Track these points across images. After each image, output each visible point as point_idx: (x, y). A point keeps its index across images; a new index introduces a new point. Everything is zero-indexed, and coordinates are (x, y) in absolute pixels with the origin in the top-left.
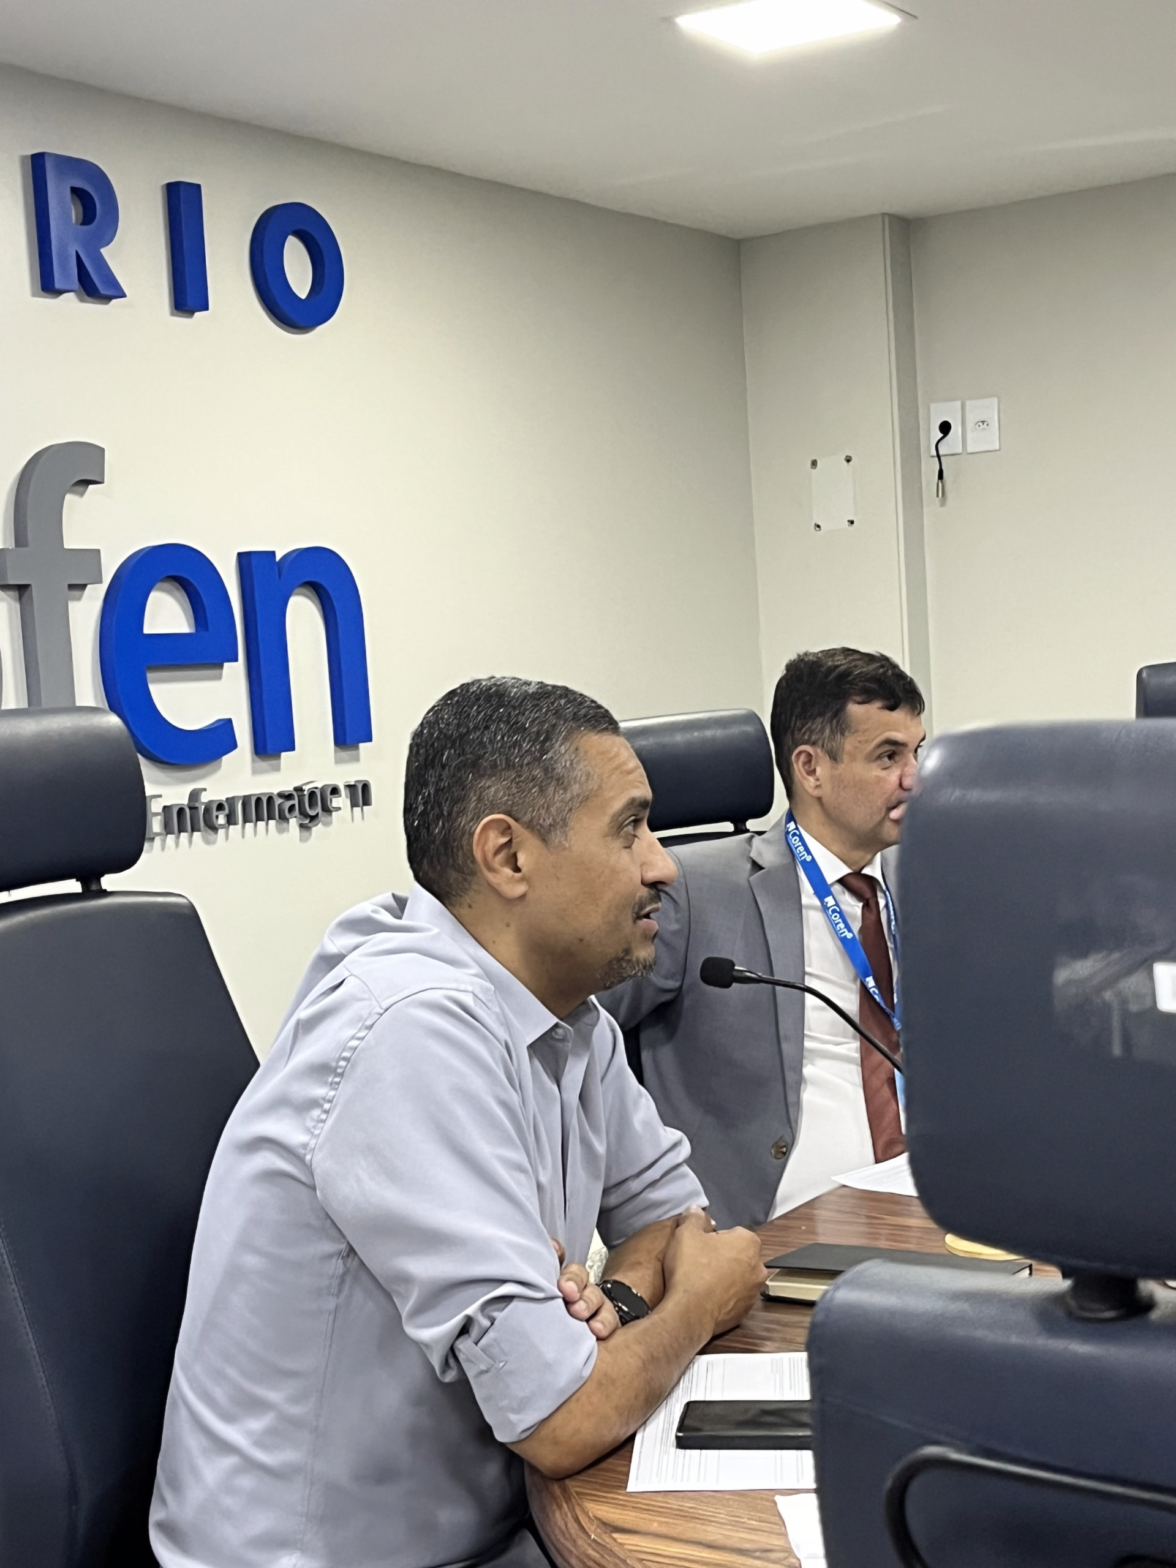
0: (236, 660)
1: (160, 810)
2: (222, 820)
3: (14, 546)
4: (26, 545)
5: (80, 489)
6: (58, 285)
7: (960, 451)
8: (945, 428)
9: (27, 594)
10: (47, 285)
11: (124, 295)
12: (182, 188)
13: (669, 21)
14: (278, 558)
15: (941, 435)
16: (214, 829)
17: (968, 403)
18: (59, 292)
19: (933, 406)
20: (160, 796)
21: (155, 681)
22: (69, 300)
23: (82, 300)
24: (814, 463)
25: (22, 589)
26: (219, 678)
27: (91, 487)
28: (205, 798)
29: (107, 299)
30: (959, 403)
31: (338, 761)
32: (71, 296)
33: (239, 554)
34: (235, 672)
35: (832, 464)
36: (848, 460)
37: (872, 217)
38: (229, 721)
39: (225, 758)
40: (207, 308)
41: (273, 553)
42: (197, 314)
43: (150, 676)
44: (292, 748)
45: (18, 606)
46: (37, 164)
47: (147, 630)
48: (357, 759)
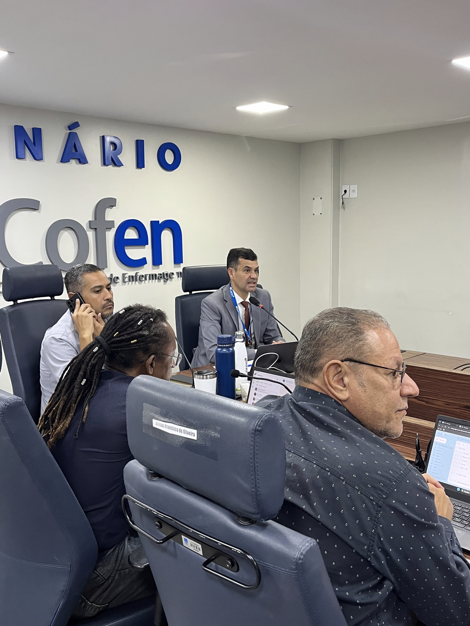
0: (148, 244)
1: (128, 277)
2: (143, 279)
3: (94, 220)
4: (96, 220)
5: (111, 207)
6: (106, 164)
7: (348, 197)
8: (345, 191)
9: (96, 230)
10: (105, 163)
11: (123, 166)
12: (139, 141)
13: (235, 108)
14: (160, 223)
15: (344, 193)
16: (142, 281)
17: (351, 186)
19: (343, 186)
20: (127, 273)
21: (127, 249)
22: (111, 167)
23: (113, 167)
24: (314, 199)
25: (96, 229)
26: (144, 248)
27: (114, 207)
28: (139, 274)
29: (120, 166)
30: (349, 186)
31: (174, 267)
33: (151, 221)
34: (149, 247)
35: (317, 199)
36: (321, 198)
37: (329, 139)
38: (145, 258)
39: (145, 265)
40: (144, 167)
41: (159, 221)
43: (125, 248)
44: (162, 264)
45: (95, 232)
46: (103, 139)
47: (125, 238)
48: (180, 267)
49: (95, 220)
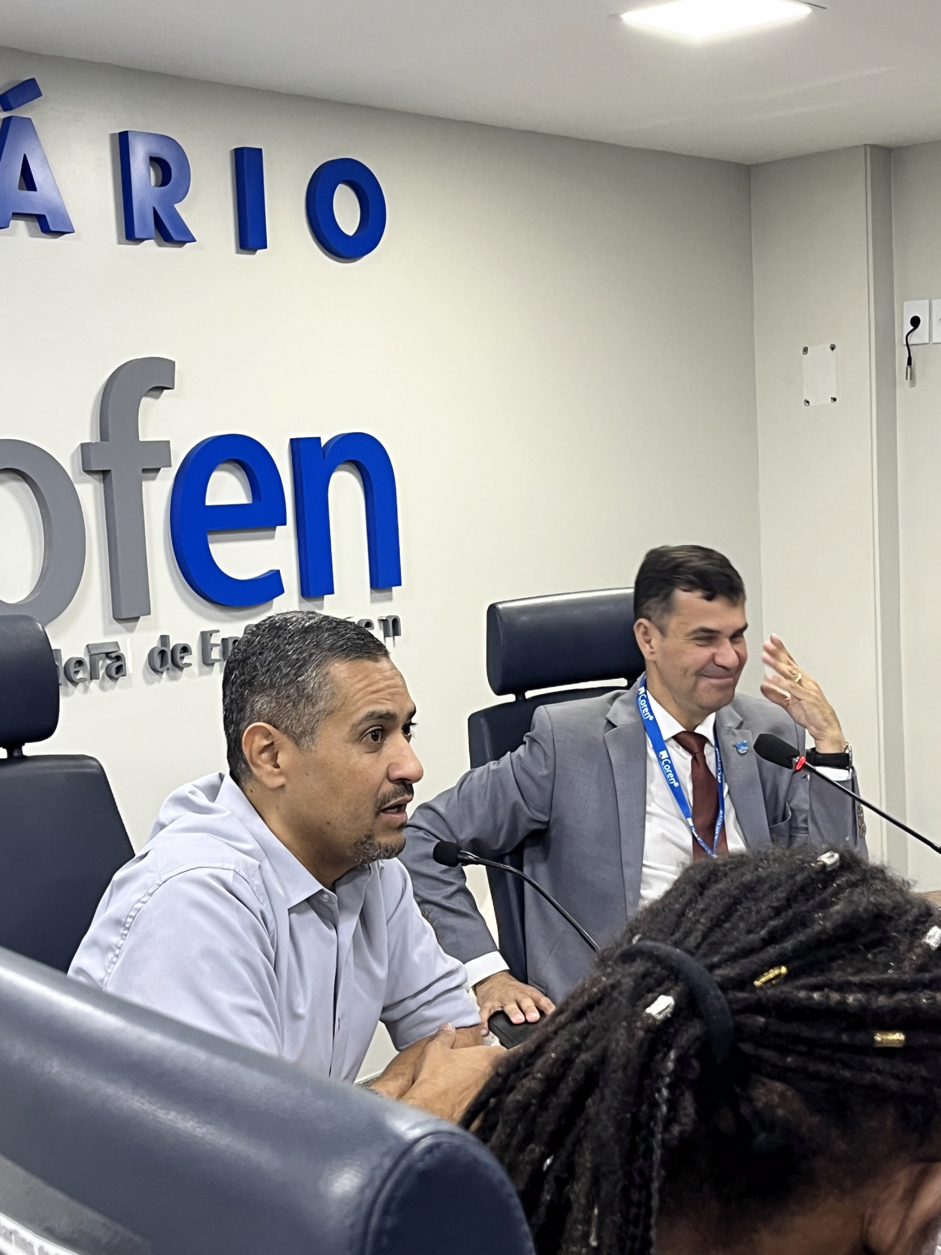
0: (284, 523)
1: (219, 642)
3: (99, 440)
4: (107, 440)
5: (156, 393)
6: (138, 235)
7: (927, 341)
8: (915, 322)
9: (108, 477)
10: (130, 235)
11: (194, 240)
12: (245, 151)
13: (616, 17)
14: (323, 443)
15: (912, 328)
17: (934, 302)
18: (141, 240)
19: (905, 304)
20: (218, 631)
21: (213, 542)
22: (150, 246)
23: (160, 245)
24: (806, 350)
25: (105, 473)
26: (273, 537)
27: (165, 391)
29: (181, 243)
30: (927, 301)
31: (373, 601)
32: (152, 242)
33: (292, 440)
34: (286, 533)
35: (818, 350)
36: (833, 348)
37: (857, 147)
38: (278, 572)
39: (276, 600)
40: (265, 247)
41: (319, 439)
42: (259, 251)
43: (210, 537)
44: (332, 592)
45: (102, 485)
46: (123, 142)
47: (209, 502)
48: (390, 599)
49: (102, 439)
